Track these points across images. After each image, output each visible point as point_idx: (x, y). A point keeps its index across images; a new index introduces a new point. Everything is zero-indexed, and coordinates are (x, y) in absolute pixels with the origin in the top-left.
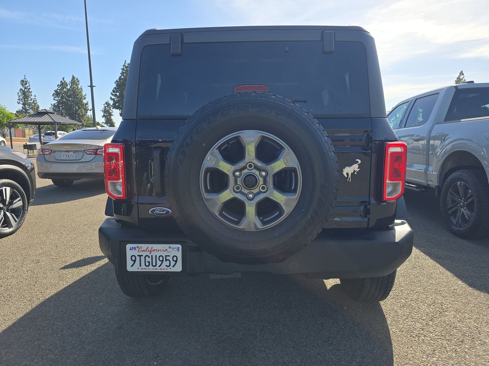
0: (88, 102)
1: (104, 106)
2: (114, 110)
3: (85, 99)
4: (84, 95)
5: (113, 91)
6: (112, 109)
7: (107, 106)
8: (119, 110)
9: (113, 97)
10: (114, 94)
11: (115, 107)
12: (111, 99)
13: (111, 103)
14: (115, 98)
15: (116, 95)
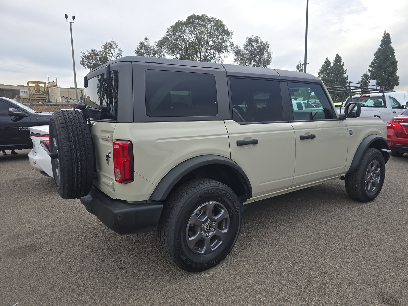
0: (347, 76)
1: (362, 78)
2: (371, 81)
3: (346, 73)
4: (345, 70)
5: (371, 63)
6: (369, 80)
7: (365, 78)
8: (375, 80)
9: (371, 69)
10: (372, 66)
11: (373, 77)
12: (369, 70)
13: (369, 74)
14: (373, 69)
15: (373, 67)
